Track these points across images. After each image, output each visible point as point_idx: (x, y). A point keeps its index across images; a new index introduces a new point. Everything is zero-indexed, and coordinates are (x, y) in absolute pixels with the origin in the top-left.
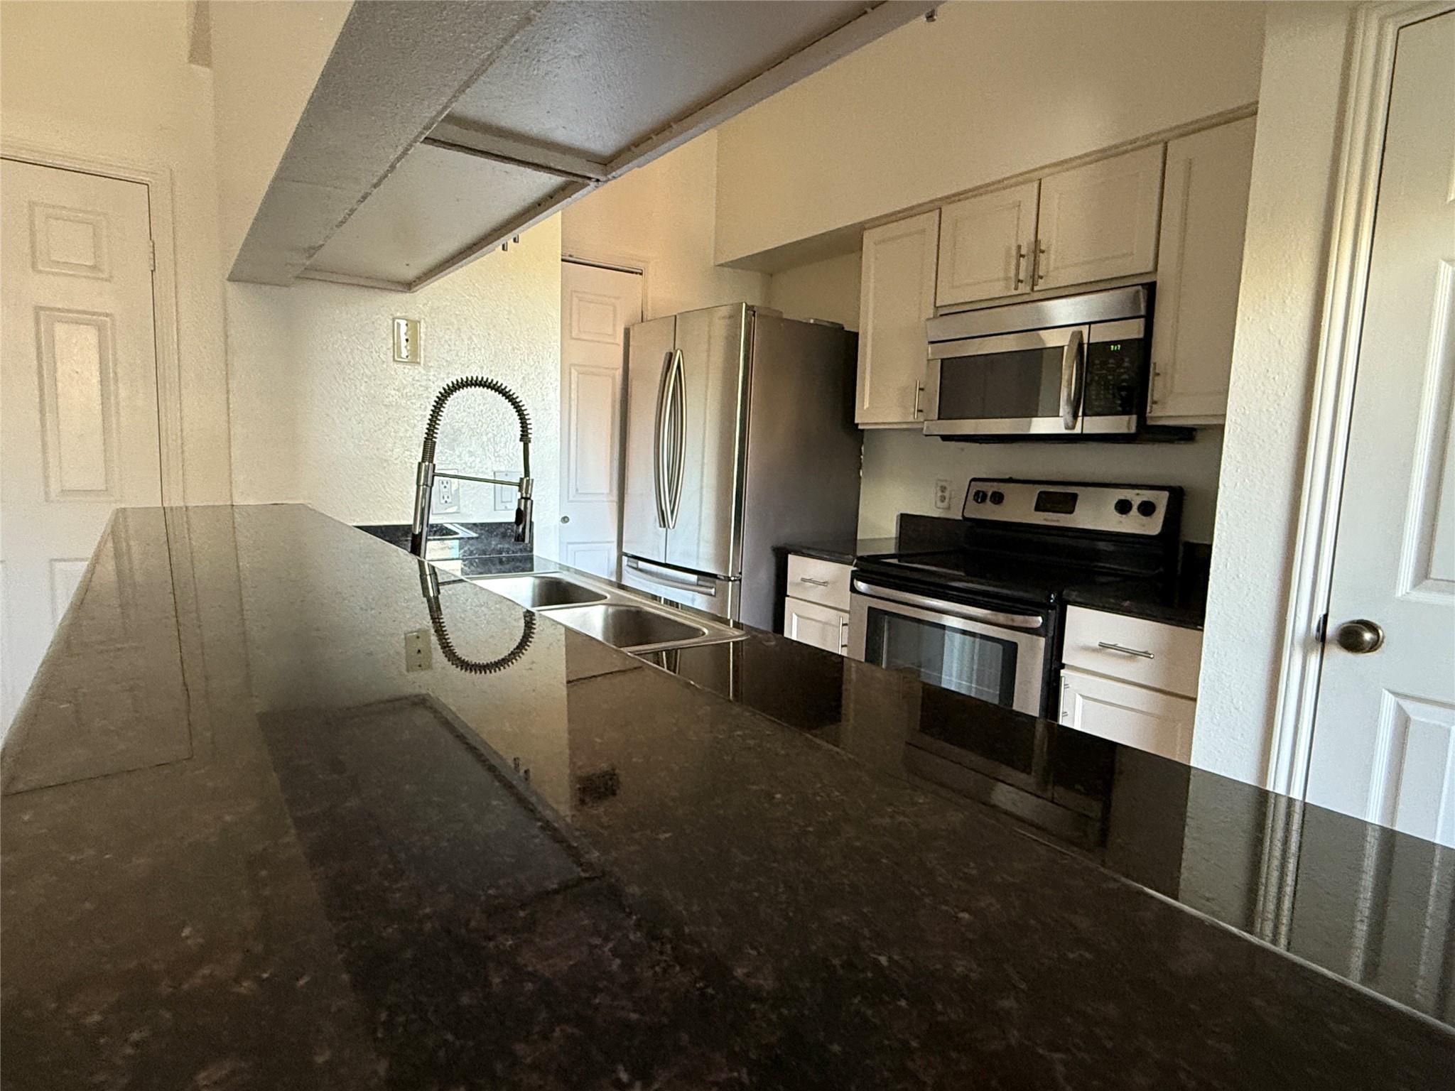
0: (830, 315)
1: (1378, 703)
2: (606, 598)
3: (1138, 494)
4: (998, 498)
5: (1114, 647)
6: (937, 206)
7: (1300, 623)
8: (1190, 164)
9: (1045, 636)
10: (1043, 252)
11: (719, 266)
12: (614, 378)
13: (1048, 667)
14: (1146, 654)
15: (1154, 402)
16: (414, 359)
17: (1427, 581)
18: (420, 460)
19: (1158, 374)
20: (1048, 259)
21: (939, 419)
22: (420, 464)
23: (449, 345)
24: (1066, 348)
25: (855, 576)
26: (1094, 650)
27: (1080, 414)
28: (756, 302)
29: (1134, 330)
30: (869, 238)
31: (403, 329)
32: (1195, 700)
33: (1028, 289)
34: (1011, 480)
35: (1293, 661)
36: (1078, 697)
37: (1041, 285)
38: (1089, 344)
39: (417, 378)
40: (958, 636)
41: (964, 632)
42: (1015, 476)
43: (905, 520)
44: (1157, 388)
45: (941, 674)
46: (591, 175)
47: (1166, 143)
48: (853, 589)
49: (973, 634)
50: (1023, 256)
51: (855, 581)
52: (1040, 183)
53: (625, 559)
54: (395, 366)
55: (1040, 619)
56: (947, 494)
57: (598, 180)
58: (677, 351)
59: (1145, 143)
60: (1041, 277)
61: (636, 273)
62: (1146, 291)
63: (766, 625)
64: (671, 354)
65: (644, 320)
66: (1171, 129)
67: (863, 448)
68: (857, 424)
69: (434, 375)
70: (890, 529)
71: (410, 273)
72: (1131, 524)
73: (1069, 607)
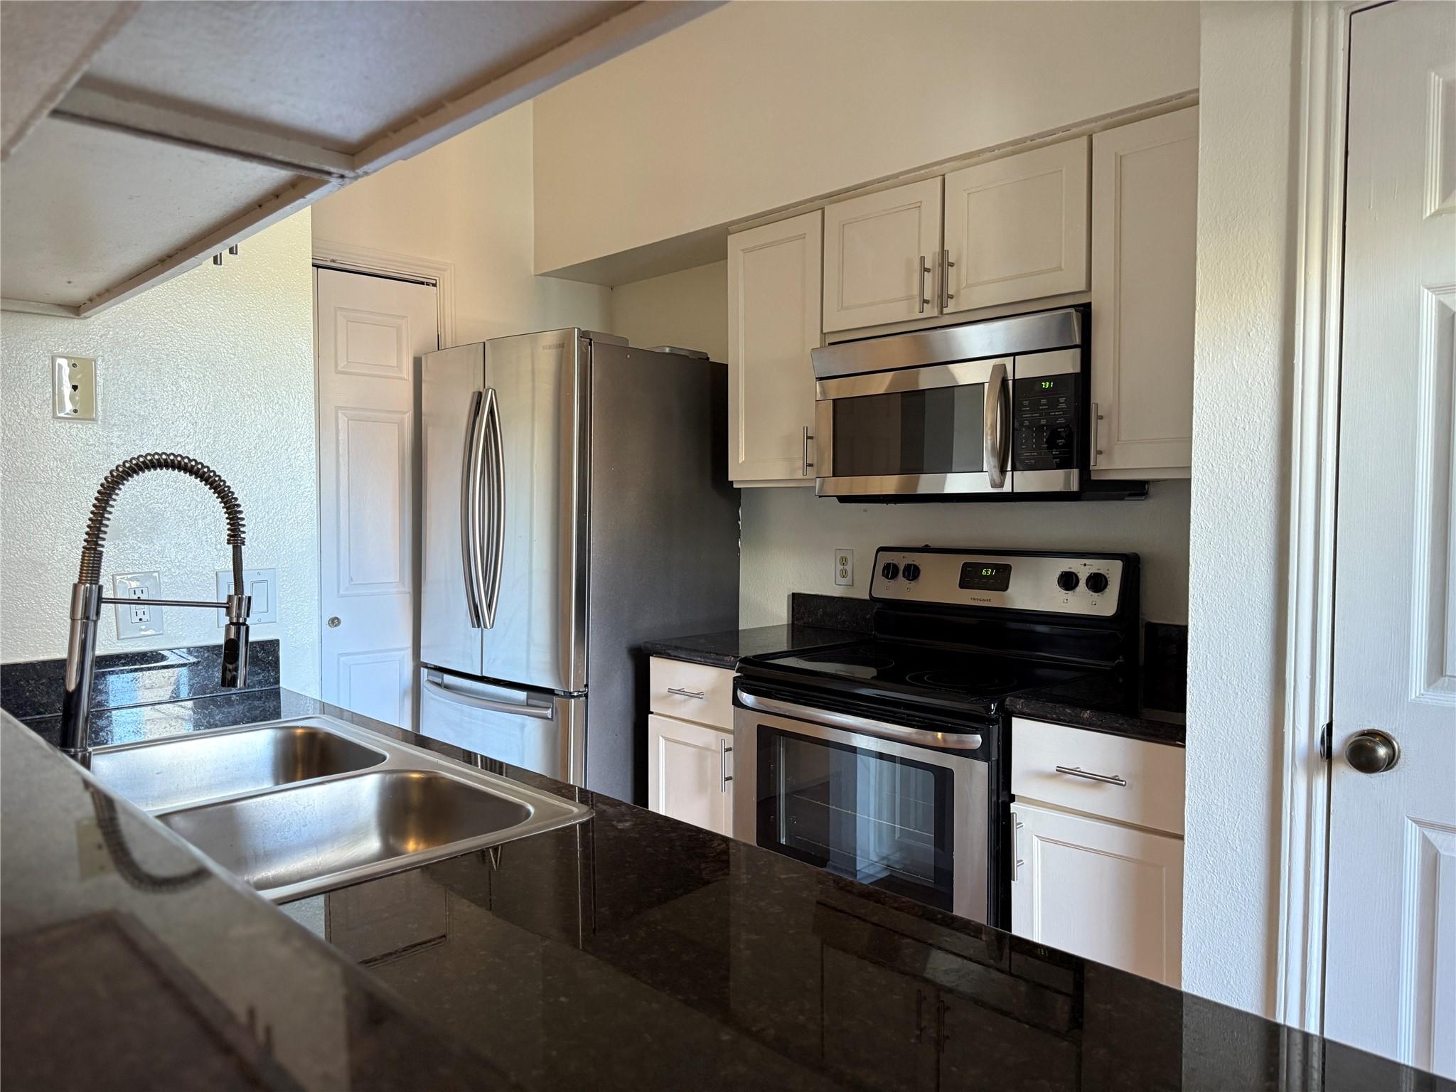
0: (691, 342)
1: (1402, 834)
2: (384, 758)
3: (1085, 565)
4: (913, 573)
5: (1075, 772)
6: (819, 204)
7: (1300, 737)
8: (1120, 160)
9: (987, 758)
10: (952, 265)
11: (542, 275)
12: (401, 425)
13: (994, 799)
14: (1115, 781)
15: (1100, 453)
16: (84, 412)
17: (1443, 678)
18: (76, 581)
19: (1101, 418)
20: (958, 274)
21: (834, 476)
22: (75, 587)
23: (143, 394)
24: (986, 386)
25: (738, 684)
26: (1050, 776)
27: (1009, 468)
28: (593, 326)
29: (1066, 363)
30: (735, 244)
31: (66, 371)
32: (1181, 838)
33: (935, 312)
34: (926, 549)
35: (1296, 784)
36: (1035, 839)
37: (951, 307)
38: (1014, 380)
39: (91, 442)
40: (873, 761)
41: (881, 756)
42: (932, 544)
43: (798, 601)
44: (1100, 435)
45: (856, 812)
46: (332, 170)
47: (1091, 135)
48: (737, 702)
49: (891, 758)
50: (928, 270)
51: (739, 691)
52: (944, 180)
53: (424, 672)
54: (57, 425)
55: (978, 738)
56: (849, 568)
57: (342, 177)
58: (487, 390)
59: (1063, 135)
60: (951, 297)
61: (428, 284)
62: (1079, 314)
63: (621, 791)
64: (480, 394)
65: (442, 346)
66: (1096, 120)
67: (740, 512)
68: (732, 482)
69: (119, 437)
70: (780, 614)
71: (78, 292)
72: (1079, 603)
73: (1014, 720)
